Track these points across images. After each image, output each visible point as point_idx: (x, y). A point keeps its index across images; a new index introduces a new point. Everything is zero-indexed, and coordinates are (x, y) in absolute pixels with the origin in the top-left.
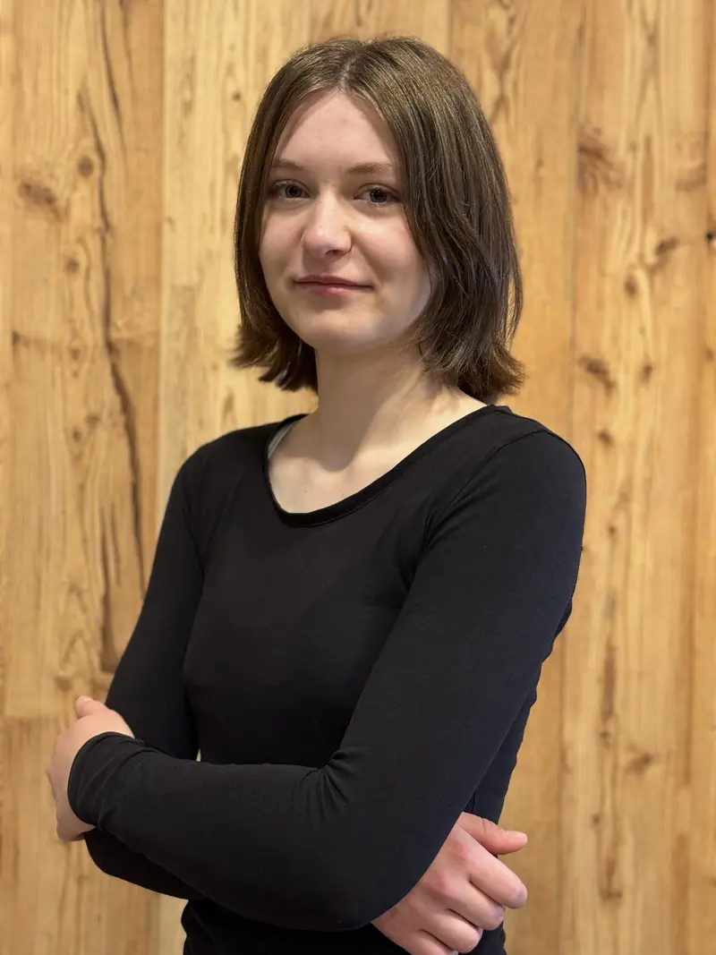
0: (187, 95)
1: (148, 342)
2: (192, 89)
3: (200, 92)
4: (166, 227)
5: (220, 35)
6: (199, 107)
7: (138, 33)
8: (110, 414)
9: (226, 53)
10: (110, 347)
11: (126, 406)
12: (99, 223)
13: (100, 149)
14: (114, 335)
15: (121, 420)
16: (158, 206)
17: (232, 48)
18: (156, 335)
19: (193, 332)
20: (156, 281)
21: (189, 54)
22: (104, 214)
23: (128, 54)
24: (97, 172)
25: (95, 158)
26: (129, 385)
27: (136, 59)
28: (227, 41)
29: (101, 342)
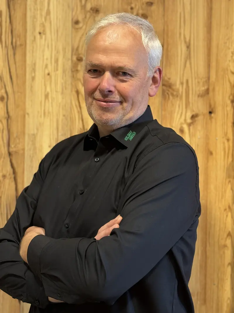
0: (33, 75)
1: (21, 152)
2: (35, 72)
3: (37, 73)
4: (27, 116)
5: (43, 56)
6: (37, 78)
7: (18, 57)
8: (9, 174)
9: (45, 61)
10: (10, 154)
11: (14, 172)
12: (6, 115)
13: (6, 92)
14: (11, 150)
15: (13, 176)
16: (24, 110)
17: (47, 59)
18: (24, 149)
19: (35, 149)
20: (24, 133)
21: (34, 62)
22: (8, 113)
23: (15, 63)
24: (5, 100)
25: (5, 96)
26: (15, 165)
27: (17, 64)
28: (45, 57)
29: (7, 152)
